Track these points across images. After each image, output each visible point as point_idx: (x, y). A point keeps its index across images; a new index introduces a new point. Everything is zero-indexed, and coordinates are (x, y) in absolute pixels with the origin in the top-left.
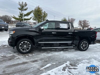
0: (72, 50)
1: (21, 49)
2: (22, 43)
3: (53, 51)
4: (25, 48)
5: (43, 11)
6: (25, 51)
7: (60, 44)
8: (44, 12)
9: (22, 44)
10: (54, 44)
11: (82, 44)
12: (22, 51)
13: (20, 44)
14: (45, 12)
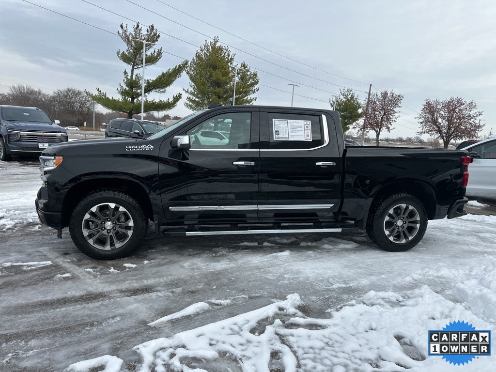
0: (342, 246)
1: (90, 236)
2: (94, 209)
3: (247, 248)
4: (109, 231)
5: (237, 64)
6: (108, 248)
7: (278, 214)
8: (239, 66)
9: (92, 214)
10: (248, 215)
11: (387, 218)
12: (97, 246)
13: (87, 216)
14: (244, 66)
